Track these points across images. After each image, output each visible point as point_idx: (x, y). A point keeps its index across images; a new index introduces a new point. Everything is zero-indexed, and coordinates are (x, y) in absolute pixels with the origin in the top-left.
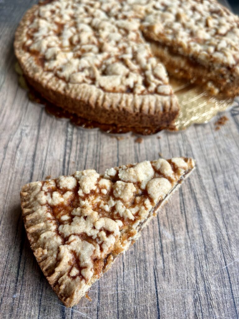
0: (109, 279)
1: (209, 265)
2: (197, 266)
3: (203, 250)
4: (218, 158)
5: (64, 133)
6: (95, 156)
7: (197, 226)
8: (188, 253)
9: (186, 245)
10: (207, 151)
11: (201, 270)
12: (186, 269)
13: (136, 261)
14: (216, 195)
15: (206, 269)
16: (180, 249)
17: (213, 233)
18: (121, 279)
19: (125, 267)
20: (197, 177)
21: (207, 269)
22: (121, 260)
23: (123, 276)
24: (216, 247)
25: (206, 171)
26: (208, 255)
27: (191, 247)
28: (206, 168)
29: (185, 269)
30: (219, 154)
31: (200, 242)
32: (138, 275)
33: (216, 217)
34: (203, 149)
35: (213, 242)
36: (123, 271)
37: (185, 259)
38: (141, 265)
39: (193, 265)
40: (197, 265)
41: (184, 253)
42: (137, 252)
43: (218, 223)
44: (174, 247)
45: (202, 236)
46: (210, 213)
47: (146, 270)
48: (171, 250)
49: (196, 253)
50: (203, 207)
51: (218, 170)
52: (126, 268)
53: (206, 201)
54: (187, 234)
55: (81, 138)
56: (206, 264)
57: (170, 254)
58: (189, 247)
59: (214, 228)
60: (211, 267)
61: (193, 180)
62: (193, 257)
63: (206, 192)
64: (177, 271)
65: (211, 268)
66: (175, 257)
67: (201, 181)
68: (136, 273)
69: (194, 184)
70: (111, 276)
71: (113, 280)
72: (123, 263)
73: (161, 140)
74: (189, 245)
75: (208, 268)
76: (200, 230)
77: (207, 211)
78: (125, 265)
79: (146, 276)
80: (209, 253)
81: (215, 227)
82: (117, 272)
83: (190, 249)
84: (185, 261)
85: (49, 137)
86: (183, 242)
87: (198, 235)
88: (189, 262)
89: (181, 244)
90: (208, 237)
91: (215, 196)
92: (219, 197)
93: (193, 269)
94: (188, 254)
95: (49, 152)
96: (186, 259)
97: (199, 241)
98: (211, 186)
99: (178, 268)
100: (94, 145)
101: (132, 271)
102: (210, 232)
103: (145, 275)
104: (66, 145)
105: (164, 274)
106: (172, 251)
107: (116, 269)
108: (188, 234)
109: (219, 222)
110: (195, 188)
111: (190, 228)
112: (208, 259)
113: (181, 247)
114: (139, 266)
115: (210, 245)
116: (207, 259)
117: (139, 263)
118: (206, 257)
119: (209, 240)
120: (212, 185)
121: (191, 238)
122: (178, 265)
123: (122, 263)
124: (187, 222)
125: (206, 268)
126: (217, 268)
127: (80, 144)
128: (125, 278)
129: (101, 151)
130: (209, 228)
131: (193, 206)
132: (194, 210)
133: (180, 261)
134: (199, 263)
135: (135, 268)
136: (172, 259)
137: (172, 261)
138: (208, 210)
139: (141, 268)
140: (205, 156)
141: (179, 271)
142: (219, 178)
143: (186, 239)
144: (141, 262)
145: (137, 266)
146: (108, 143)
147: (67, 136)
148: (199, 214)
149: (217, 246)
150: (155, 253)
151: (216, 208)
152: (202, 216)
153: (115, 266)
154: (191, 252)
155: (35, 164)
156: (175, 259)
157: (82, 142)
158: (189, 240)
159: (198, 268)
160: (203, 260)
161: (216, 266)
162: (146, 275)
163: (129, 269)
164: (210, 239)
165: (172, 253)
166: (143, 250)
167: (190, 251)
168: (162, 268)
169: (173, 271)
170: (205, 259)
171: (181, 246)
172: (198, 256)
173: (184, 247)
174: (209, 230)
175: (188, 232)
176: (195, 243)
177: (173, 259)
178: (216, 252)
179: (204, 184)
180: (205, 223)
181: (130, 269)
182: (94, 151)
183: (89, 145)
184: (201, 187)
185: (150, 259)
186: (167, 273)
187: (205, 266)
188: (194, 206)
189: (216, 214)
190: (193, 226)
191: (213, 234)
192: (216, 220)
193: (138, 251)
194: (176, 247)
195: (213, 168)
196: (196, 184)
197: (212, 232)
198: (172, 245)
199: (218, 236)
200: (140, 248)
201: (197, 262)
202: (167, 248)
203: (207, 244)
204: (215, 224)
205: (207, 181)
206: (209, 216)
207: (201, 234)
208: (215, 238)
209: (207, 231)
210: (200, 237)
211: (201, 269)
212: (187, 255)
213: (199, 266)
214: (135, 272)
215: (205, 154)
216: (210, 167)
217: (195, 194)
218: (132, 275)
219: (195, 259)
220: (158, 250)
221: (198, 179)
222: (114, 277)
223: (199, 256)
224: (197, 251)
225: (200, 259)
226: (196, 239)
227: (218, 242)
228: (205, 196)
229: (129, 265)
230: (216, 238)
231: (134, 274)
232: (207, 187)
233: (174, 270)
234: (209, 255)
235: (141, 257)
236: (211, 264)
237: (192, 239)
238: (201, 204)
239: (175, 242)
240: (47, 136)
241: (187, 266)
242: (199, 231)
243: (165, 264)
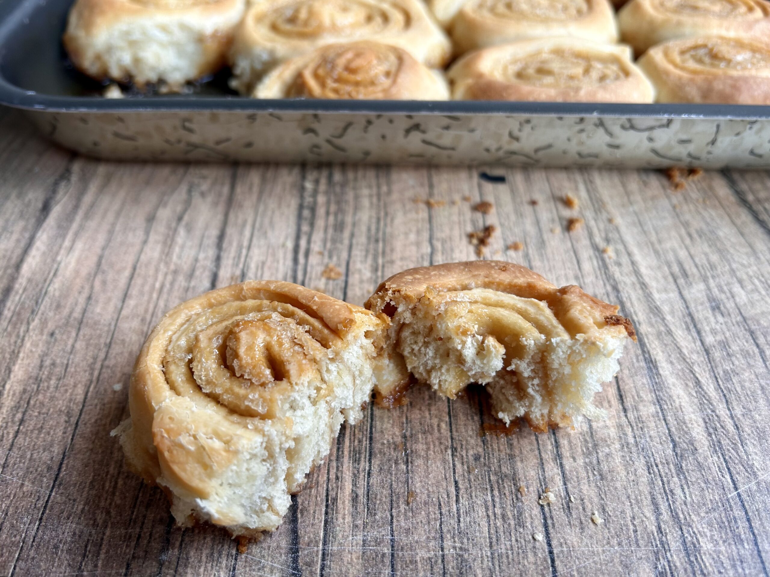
0: (419, 520)
1: (689, 488)
2: (658, 491)
3: (670, 452)
4: (687, 248)
5: (295, 192)
6: (373, 240)
7: (648, 397)
8: (631, 459)
9: (623, 442)
10: (657, 233)
11: (668, 500)
12: (628, 497)
13: (489, 477)
14: (691, 327)
15: (683, 498)
16: (607, 450)
17: (694, 413)
18: (452, 522)
19: (461, 492)
20: (638, 286)
21: (685, 497)
22: (450, 476)
23: (456, 515)
24: (704, 445)
25: (659, 275)
26: (683, 465)
27: (637, 446)
28: (659, 268)
29: (624, 498)
30: (688, 241)
31: (661, 434)
32: (498, 511)
33: (697, 375)
34: (646, 228)
35: (694, 435)
36: (457, 501)
37: (623, 473)
38: (504, 487)
39: (645, 489)
40: (657, 488)
41: (618, 460)
42: (491, 456)
43: (703, 390)
44: (590, 445)
45: (665, 420)
46: (679, 367)
47: (517, 499)
48: (584, 454)
49: (652, 459)
50: (661, 354)
51: (689, 273)
52: (465, 496)
53: (667, 340)
54: (622, 414)
55: (338, 203)
56: (682, 486)
57: (581, 461)
58: (630, 446)
59: (693, 402)
60: (697, 493)
61: (627, 292)
62: (645, 468)
63: (663, 319)
64: (603, 502)
65: (696, 495)
66: (596, 468)
67: (648, 297)
68: (491, 508)
69: (632, 303)
70: (423, 513)
71: (429, 523)
72: (456, 482)
73: (538, 208)
74: (631, 440)
75: (687, 496)
76: (658, 407)
77: (671, 363)
78: (460, 486)
79: (520, 514)
80: (686, 460)
81: (696, 400)
82: (440, 505)
83: (634, 449)
84: (624, 478)
85: (259, 199)
86: (613, 432)
87: (653, 416)
88: (633, 481)
89: (609, 438)
90: (682, 423)
91: (688, 329)
92: (699, 332)
93: (646, 498)
94: (631, 462)
95: (259, 230)
96: (625, 473)
97: (658, 432)
98: (676, 307)
99: (606, 495)
100: (370, 217)
101: (479, 502)
102: (684, 410)
103: (516, 512)
104: (300, 217)
105: (568, 508)
106: (588, 454)
107: (436, 496)
108: (626, 416)
109: (705, 388)
110: (635, 312)
111: (629, 402)
112: (687, 474)
113: (608, 446)
114: (499, 491)
115: (686, 441)
116: (684, 474)
117: (498, 482)
118: (680, 470)
119: (683, 430)
120: (679, 305)
121: (634, 424)
122: (606, 489)
123: (454, 483)
124: (621, 388)
125: (682, 495)
126: (713, 495)
127: (336, 214)
128: (462, 519)
129: (388, 230)
130: (680, 402)
131: (632, 351)
132: (638, 361)
133: (609, 478)
134: (663, 484)
135: (489, 494)
136: (588, 473)
137: (589, 477)
138: (675, 361)
139: (505, 494)
140: (652, 244)
141: (608, 503)
142: (694, 291)
143: (620, 427)
144: (503, 481)
145: (492, 491)
146: (405, 213)
147: (302, 197)
148: (649, 368)
149: (707, 443)
150: (541, 459)
151: (695, 357)
152: (658, 374)
153: (435, 488)
154: (639, 457)
155: (222, 254)
156: (595, 473)
157: (340, 211)
158: (630, 430)
159: (659, 496)
160: (673, 477)
161: (710, 491)
162: (518, 512)
163: (471, 496)
164: (687, 427)
165: (587, 460)
166: (508, 451)
167: (635, 455)
168: (562, 494)
169: (591, 504)
170: (678, 475)
171: (609, 443)
172: (657, 466)
173: (617, 446)
174: (680, 406)
175: (625, 410)
176: (647, 435)
177: (590, 474)
178: (706, 458)
179: (658, 303)
180: (668, 390)
181: (474, 497)
182: (369, 230)
183: (357, 218)
184: (650, 308)
185: (527, 474)
186: (577, 509)
187: (678, 491)
188: (635, 352)
189: (696, 368)
190: (636, 397)
191: (692, 416)
192: (698, 383)
193: (493, 454)
194: (595, 446)
195: (676, 269)
196: (636, 303)
197: (691, 410)
198: (586, 441)
199: (707, 420)
200: (499, 447)
201: (655, 482)
202: (571, 448)
203: (680, 438)
204: (696, 392)
205: (664, 296)
206: (677, 374)
207: (660, 414)
208: (699, 425)
209: (676, 408)
210: (658, 422)
211: (669, 497)
212: (628, 464)
213: (662, 491)
214: (490, 504)
215: (654, 238)
216: (669, 267)
217: (637, 324)
218: (481, 512)
219: (650, 473)
220: (549, 453)
221: (640, 292)
222: (432, 516)
223: (660, 467)
224: (653, 455)
225: (663, 474)
226: (648, 427)
227: (710, 435)
228: (662, 329)
229: (471, 487)
230: (703, 425)
231: (487, 509)
232: (665, 309)
233: (596, 500)
234: (687, 465)
235: (504, 469)
236: (696, 486)
237: (637, 425)
238: (653, 346)
239: (592, 433)
240: (254, 197)
241: (629, 491)
242: (656, 408)
243: (569, 486)
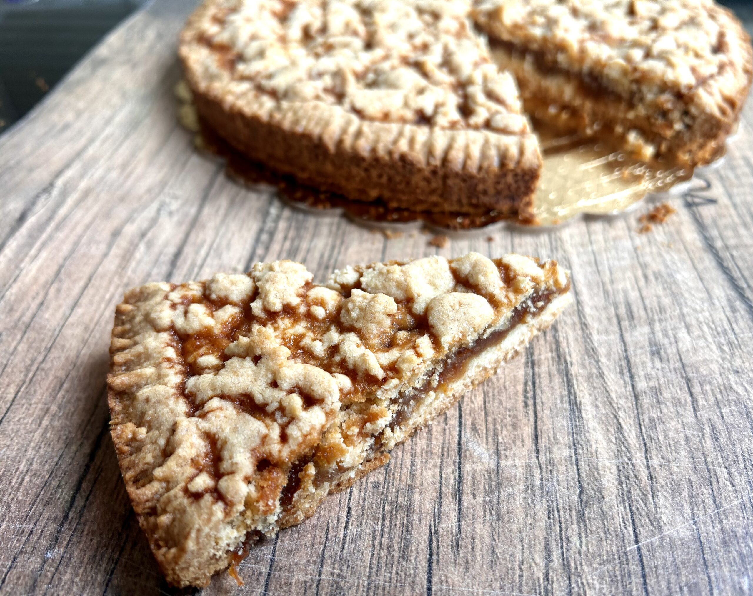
0: (303, 543)
1: (587, 536)
2: (554, 537)
3: (575, 498)
4: (640, 290)
5: (259, 217)
6: (323, 266)
7: (564, 439)
8: (533, 502)
9: (529, 483)
10: (611, 273)
11: (562, 547)
12: (522, 541)
13: (384, 506)
14: (626, 371)
15: (579, 547)
16: (510, 490)
17: (609, 460)
18: (336, 547)
19: (352, 519)
20: (578, 326)
21: (581, 546)
22: (345, 501)
23: (342, 541)
24: (612, 493)
25: (604, 315)
26: (586, 512)
27: (542, 489)
28: (605, 308)
29: (516, 541)
30: (642, 282)
31: (570, 478)
32: (385, 541)
33: (621, 421)
34: (600, 268)
35: (604, 482)
36: (346, 527)
37: (521, 516)
38: (397, 518)
39: (541, 534)
40: (553, 534)
41: (519, 501)
42: (391, 485)
43: (624, 436)
44: (494, 483)
45: (577, 465)
46: (604, 412)
47: (407, 531)
48: (485, 491)
49: (555, 504)
50: (587, 396)
51: (636, 315)
52: (354, 522)
53: (597, 382)
54: (534, 455)
55: (298, 229)
56: (580, 534)
57: (480, 499)
58: (535, 488)
59: (611, 448)
60: (594, 542)
61: (566, 332)
62: (546, 513)
63: (598, 362)
64: (494, 543)
65: (592, 545)
66: (495, 508)
67: (587, 337)
68: (378, 537)
69: (568, 343)
70: (309, 536)
71: (313, 546)
72: (349, 508)
73: (493, 244)
74: (537, 483)
75: (583, 545)
76: (573, 451)
77: (597, 406)
78: (353, 513)
79: (407, 546)
80: (590, 508)
81: (614, 447)
82: (328, 529)
83: (538, 492)
84: (521, 520)
85: (223, 221)
86: (520, 473)
87: (566, 460)
88: (531, 524)
89: (515, 479)
90: (594, 468)
91: (622, 373)
92: (632, 377)
93: (539, 543)
94: (532, 505)
95: (215, 251)
96: (524, 516)
97: (567, 476)
98: (614, 349)
99: (499, 536)
100: (326, 245)
101: (368, 531)
102: (599, 455)
103: (402, 545)
104: (257, 240)
105: (457, 546)
106: (489, 492)
107: (326, 520)
108: (537, 457)
109: (626, 435)
110: (569, 352)
111: (543, 443)
112: (587, 522)
113: (512, 486)
114: (391, 521)
115: (595, 488)
116: (585, 521)
117: (391, 512)
118: (581, 517)
119: (594, 476)
120: (618, 348)
121: (544, 467)
122: (501, 530)
123: (347, 509)
124: (539, 428)
125: (578, 544)
126: (611, 547)
127: (293, 240)
128: (346, 546)
129: (341, 258)
130: (597, 448)
131: (558, 392)
132: (562, 402)
133: (506, 519)
134: (561, 531)
135: (380, 524)
136: (485, 511)
137: (485, 516)
138: (600, 405)
139: (396, 525)
140: (604, 284)
141: (500, 544)
142: (636, 334)
143: (528, 467)
144: (396, 511)
145: (384, 520)
146: (361, 242)
147: (264, 222)
148: (572, 411)
149: (616, 492)
150: (441, 493)
151: (622, 402)
152: (580, 417)
153: (327, 513)
154: (541, 500)
155: (175, 271)
156: (493, 512)
157: (299, 237)
158: (539, 471)
159: (554, 543)
160: (572, 524)
161: (609, 541)
162: (404, 545)
163: (361, 524)
164: (598, 473)
165: (487, 499)
166: (409, 482)
167: (538, 498)
168: (454, 531)
169: (482, 544)
170: (578, 522)
171: (513, 483)
172: (558, 511)
173: (522, 487)
174: (596, 451)
175: (537, 451)
176: (555, 479)
177: (488, 514)
178: (611, 508)
179: (596, 345)
180: (587, 434)
181: (364, 525)
182: (322, 256)
183: (313, 244)
184: (586, 349)
185: (423, 506)
186: (466, 547)
187: (575, 539)
188: (561, 393)
189: (621, 414)
190: (552, 439)
191: (607, 463)
192: (620, 429)
193: (393, 484)
194: (499, 484)
195: (622, 311)
196: (572, 343)
197: (607, 456)
198: (490, 479)
199: (621, 468)
200: (400, 477)
201: (553, 528)
202: (474, 485)
203: (588, 484)
204: (616, 438)
205: (604, 337)
206: (601, 419)
207: (574, 459)
208: (611, 473)
209: (591, 454)
210: (570, 466)
211: (564, 544)
212: (528, 507)
213: (559, 538)
214: (378, 533)
215: (607, 279)
216: (616, 308)
217: (569, 364)
218: (368, 540)
219: (549, 518)
220: (450, 487)
221: (580, 332)
222: (318, 540)
223: (562, 512)
224: (557, 500)
225: (563, 520)
226: (558, 470)
227: (621, 483)
228: (595, 371)
229: (363, 515)
230: (616, 472)
231: (374, 538)
232: (602, 351)
233: (487, 540)
234: (589, 513)
235: (400, 500)
236: (595, 536)
237: (547, 468)
238: (581, 388)
239: (498, 471)
240: (218, 219)
241: (524, 535)
242: (570, 452)
243: (463, 523)
